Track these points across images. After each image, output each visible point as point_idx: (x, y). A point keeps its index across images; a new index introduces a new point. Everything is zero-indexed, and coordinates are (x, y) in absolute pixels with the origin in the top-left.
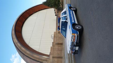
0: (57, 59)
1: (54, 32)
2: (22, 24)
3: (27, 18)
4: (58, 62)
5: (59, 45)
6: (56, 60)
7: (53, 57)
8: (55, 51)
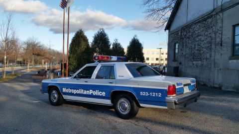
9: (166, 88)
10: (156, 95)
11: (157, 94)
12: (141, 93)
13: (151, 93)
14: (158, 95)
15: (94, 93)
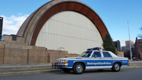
0: (26, 56)
1: (67, 51)
2: (79, 11)
3: (88, 17)
4: (21, 57)
5: (47, 58)
6: (25, 54)
7: (29, 49)
8: (37, 52)
11: (126, 62)
12: (123, 62)
15: (106, 64)
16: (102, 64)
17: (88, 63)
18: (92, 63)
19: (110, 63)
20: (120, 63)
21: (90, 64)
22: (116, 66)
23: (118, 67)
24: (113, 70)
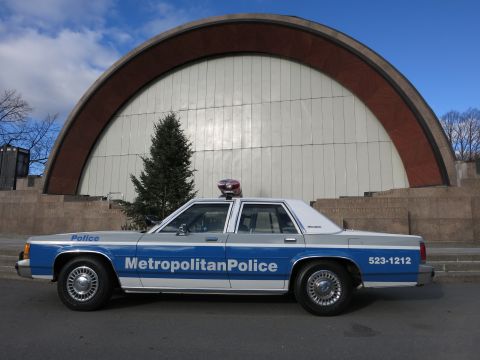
9: (418, 248)
10: (401, 261)
11: (403, 259)
12: (371, 259)
13: (391, 259)
14: (405, 261)
15: (243, 267)
16: (212, 266)
17: (130, 263)
18: (152, 264)
19: (273, 267)
20: (345, 267)
21: (142, 265)
22: (320, 283)
23: (332, 286)
24: (295, 298)
